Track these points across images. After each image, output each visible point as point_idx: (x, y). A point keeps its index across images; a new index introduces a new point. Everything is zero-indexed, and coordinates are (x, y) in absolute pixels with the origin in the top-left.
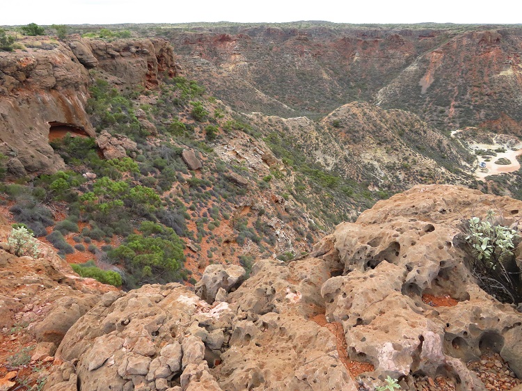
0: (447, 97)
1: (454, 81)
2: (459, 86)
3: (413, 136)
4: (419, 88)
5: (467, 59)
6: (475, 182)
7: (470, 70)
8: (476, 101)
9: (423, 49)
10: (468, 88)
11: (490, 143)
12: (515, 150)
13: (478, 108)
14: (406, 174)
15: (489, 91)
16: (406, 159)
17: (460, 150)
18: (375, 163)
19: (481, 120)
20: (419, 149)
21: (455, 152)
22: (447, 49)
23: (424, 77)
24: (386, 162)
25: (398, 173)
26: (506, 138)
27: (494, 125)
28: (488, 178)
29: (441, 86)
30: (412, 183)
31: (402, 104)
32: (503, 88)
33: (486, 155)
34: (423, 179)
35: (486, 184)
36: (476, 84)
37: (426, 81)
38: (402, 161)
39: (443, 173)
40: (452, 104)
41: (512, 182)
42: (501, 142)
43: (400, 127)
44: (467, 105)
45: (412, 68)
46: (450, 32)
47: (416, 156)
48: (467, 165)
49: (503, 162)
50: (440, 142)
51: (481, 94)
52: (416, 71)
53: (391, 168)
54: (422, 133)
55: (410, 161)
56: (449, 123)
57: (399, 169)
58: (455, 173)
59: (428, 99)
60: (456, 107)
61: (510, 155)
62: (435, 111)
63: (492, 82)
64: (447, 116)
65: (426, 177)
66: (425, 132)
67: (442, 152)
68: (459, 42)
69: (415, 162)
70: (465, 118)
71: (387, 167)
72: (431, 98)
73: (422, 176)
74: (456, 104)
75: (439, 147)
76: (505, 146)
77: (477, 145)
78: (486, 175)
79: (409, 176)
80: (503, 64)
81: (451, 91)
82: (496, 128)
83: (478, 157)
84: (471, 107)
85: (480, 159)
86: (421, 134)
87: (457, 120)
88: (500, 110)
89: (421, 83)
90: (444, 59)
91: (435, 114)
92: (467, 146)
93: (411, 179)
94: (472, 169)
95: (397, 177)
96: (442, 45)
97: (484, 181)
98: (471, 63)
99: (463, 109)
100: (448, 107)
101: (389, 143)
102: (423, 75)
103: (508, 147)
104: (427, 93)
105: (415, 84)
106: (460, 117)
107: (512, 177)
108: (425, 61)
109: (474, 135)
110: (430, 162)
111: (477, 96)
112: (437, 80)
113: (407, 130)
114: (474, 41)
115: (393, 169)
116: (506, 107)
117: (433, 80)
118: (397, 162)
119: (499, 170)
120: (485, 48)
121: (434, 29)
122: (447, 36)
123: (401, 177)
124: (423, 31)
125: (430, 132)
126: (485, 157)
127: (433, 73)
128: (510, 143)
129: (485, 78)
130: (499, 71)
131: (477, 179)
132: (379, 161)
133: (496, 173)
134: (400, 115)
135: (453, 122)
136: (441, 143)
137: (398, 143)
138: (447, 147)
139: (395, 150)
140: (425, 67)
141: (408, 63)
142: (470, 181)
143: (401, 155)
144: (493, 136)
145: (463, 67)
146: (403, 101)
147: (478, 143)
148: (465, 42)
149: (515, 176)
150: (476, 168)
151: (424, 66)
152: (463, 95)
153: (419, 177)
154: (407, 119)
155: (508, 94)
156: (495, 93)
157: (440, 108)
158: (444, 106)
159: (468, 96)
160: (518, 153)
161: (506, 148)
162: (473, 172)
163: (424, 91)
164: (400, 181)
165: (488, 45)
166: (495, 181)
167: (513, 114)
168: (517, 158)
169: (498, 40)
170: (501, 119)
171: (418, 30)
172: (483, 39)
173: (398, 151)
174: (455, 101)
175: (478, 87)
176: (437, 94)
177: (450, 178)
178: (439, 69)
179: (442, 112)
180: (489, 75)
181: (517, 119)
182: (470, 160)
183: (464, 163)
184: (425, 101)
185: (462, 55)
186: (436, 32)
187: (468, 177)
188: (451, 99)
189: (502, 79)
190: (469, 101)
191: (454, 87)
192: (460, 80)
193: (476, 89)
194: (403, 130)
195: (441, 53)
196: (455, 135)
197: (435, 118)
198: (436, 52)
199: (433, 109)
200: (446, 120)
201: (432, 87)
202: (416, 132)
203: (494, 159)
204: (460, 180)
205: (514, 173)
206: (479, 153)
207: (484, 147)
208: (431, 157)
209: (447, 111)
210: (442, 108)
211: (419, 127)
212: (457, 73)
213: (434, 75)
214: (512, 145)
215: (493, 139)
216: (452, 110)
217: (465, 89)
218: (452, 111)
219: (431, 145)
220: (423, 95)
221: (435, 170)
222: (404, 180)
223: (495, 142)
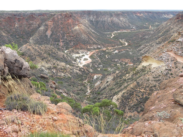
0: (58, 38)
1: (59, 32)
2: (62, 34)
3: (53, 55)
4: (47, 36)
5: (62, 24)
6: (80, 68)
7: (64, 27)
8: (69, 39)
9: (44, 20)
10: (65, 35)
11: (79, 53)
12: (87, 55)
13: (70, 41)
14: (56, 70)
15: (72, 35)
16: (54, 64)
17: (71, 58)
18: (43, 68)
19: (72, 46)
20: (57, 59)
21: (69, 59)
22: (53, 20)
23: (47, 32)
24: (47, 67)
25: (53, 70)
26: (83, 51)
27: (77, 47)
29: (55, 34)
30: (59, 73)
32: (77, 33)
34: (62, 71)
35: (84, 68)
36: (67, 32)
37: (49, 33)
38: (53, 65)
39: (69, 67)
40: (61, 41)
41: (91, 66)
42: (82, 52)
43: (48, 52)
44: (66, 41)
45: (42, 28)
46: (52, 13)
47: (58, 62)
48: (75, 63)
49: (85, 59)
50: (63, 55)
51: (70, 36)
52: (44, 29)
53: (49, 69)
54: (56, 53)
55: (56, 65)
56: (62, 48)
57: (53, 68)
58: (73, 66)
59: (51, 40)
60: (62, 42)
61: (87, 57)
62: (55, 44)
63: (72, 31)
64: (60, 46)
65: (63, 70)
67: (65, 59)
68: (57, 17)
69: (58, 65)
70: (67, 46)
71: (48, 69)
72: (52, 39)
73: (62, 69)
74: (62, 41)
75: (64, 58)
76: (84, 54)
77: (75, 55)
78: (82, 65)
79: (57, 71)
80: (75, 25)
81: (59, 36)
82: (78, 48)
83: (77, 59)
84: (68, 41)
85: (78, 60)
86: (56, 54)
87: (64, 47)
88: (78, 41)
89: (47, 34)
90: (53, 24)
91: (55, 45)
92: (72, 56)
93: (58, 72)
94: (77, 64)
95: (53, 72)
96: (51, 19)
97: (83, 67)
98: (63, 25)
99: (65, 42)
100: (59, 42)
101: (46, 59)
102: (47, 31)
103: (85, 54)
104: (50, 38)
105: (44, 35)
106: (65, 46)
107: (90, 64)
108: (46, 25)
109: (73, 51)
110: (63, 64)
111: (69, 37)
112: (53, 32)
113: (50, 52)
114: (63, 16)
115: (51, 69)
116: (79, 40)
117: (51, 32)
118: (51, 66)
119: (86, 62)
120: (67, 19)
121: (43, 12)
122: (51, 15)
123: (54, 71)
124: (39, 13)
125: (59, 52)
126: (79, 59)
127: (51, 29)
128: (85, 52)
129: (70, 30)
130: (74, 27)
131: (80, 67)
132: (44, 67)
133: (85, 64)
134: (46, 47)
135: (63, 48)
136: (64, 56)
137: (50, 58)
138: (66, 57)
139: (49, 61)
140: (47, 27)
141: (39, 26)
142: (78, 68)
143: (52, 63)
144: (79, 51)
145: (61, 27)
147: (75, 54)
148: (59, 17)
149: (91, 64)
150: (78, 63)
151: (46, 27)
152: (64, 37)
153: (61, 70)
154: (49, 48)
155: (79, 35)
156: (75, 35)
157: (57, 43)
158: (58, 42)
159: (66, 37)
161: (84, 55)
162: (78, 65)
163: (49, 37)
164: (54, 73)
165: (68, 18)
166: (86, 67)
167: (82, 42)
168: (89, 57)
169: (71, 16)
170: (79, 44)
171: (37, 13)
172: (66, 16)
173: (50, 61)
174: (62, 40)
175: (68, 34)
176: (54, 38)
177: (72, 68)
178: (52, 28)
179: (58, 44)
180: (71, 29)
181: (84, 44)
182: (75, 60)
183: (74, 62)
184: (50, 41)
185: (60, 22)
186: (44, 13)
187: (77, 67)
188: (60, 39)
189: (75, 30)
190: (66, 39)
191: (60, 34)
192: (61, 31)
193: (68, 35)
194: (49, 53)
195: (52, 22)
196: (66, 52)
197: (56, 47)
198: (50, 21)
199: (54, 43)
200: (60, 47)
201: (52, 35)
202: (54, 53)
203: (82, 59)
204: (75, 68)
205: (91, 63)
206: (77, 57)
207: (77, 55)
208: (63, 62)
209: (59, 44)
210: (58, 43)
211: (54, 51)
212: (59, 29)
213: (51, 30)
214: (86, 53)
215: (80, 52)
216: (61, 43)
217: (64, 35)
218: (61, 44)
219: (61, 57)
220: (49, 39)
221: (65, 66)
222: (56, 72)
223: (80, 53)
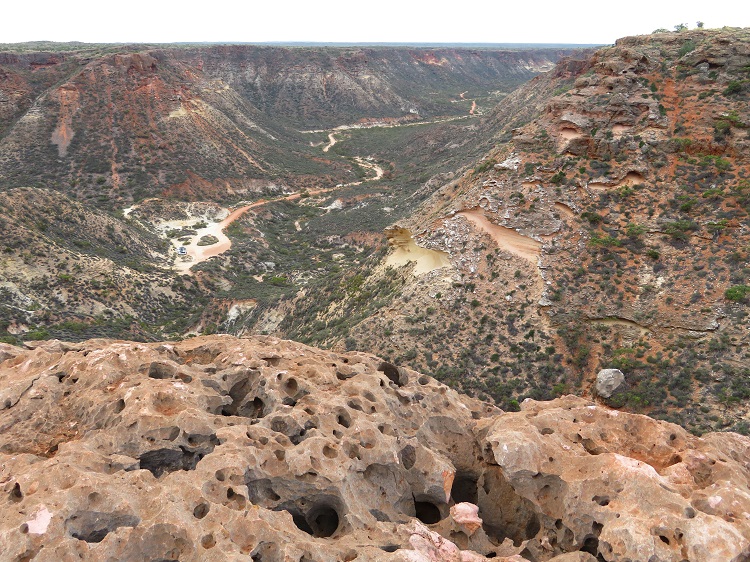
0: (102, 158)
1: (107, 131)
2: (117, 139)
3: (64, 227)
4: (54, 148)
5: (116, 97)
6: (178, 279)
7: (126, 113)
8: (148, 159)
9: (41, 85)
10: (132, 142)
11: (184, 217)
12: (218, 221)
13: (153, 168)
14: (70, 291)
15: (162, 143)
16: (62, 267)
17: (145, 236)
18: (10, 285)
19: (162, 186)
20: (80, 246)
21: (137, 241)
22: (82, 83)
23: (56, 130)
24: (29, 279)
25: (55, 292)
26: (202, 207)
27: (182, 190)
28: (194, 269)
29: (88, 142)
30: (84, 303)
31: (31, 177)
32: (180, 135)
33: (183, 235)
34: (99, 292)
35: (193, 277)
36: (139, 133)
37: (63, 136)
38: (56, 270)
39: (128, 276)
40: (113, 167)
41: (227, 267)
42: (197, 213)
43: (38, 215)
44: (136, 167)
45: (33, 116)
46: (79, 56)
47: (78, 259)
48: (161, 256)
49: (207, 241)
50: (110, 229)
51: (152, 148)
52: (40, 121)
53: (40, 287)
54: (78, 220)
55: (71, 270)
56: (117, 197)
57: (55, 285)
58: (147, 272)
59: (73, 164)
60: (120, 172)
61: (214, 229)
62: (90, 182)
63: (161, 128)
64: (111, 187)
65: (104, 288)
66: (82, 218)
67: (117, 244)
68: (98, 71)
69: (79, 269)
70: (139, 186)
71: (34, 287)
72: (77, 162)
73: (97, 288)
74: (119, 166)
75: (112, 237)
76: (204, 218)
77: (167, 224)
78: (190, 265)
79: (76, 293)
80: (170, 103)
81: (106, 148)
82: (186, 194)
83: (172, 240)
84: (143, 169)
85: (177, 243)
86: (76, 222)
87: (127, 191)
88: (184, 168)
89: (54, 141)
90: (82, 98)
91: (91, 186)
92: (152, 228)
93: (80, 298)
94: (169, 261)
95: (55, 300)
96: (73, 77)
97: (190, 274)
98: (124, 102)
99: (132, 174)
100: (108, 173)
101: (26, 246)
102: (55, 126)
103: (209, 219)
104: (69, 155)
105: (44, 143)
106: (131, 186)
107: (225, 260)
108: (50, 104)
109: (158, 210)
110: (104, 264)
111: (146, 152)
112: (79, 132)
113: (50, 219)
114: (119, 68)
115: (46, 288)
116: (191, 162)
117: (73, 134)
118: (48, 274)
119: (205, 253)
120: (139, 80)
121: (53, 52)
122: (76, 62)
123: (63, 297)
124: (35, 55)
125: (90, 217)
126: (182, 240)
127: (70, 121)
128: (210, 212)
129: (151, 124)
130: (167, 112)
131: (180, 274)
132: (15, 280)
133: (203, 258)
134: (31, 196)
135: (122, 195)
136: (113, 230)
137: (42, 244)
138: (122, 235)
139: (40, 255)
140: (54, 114)
141: (23, 108)
142: (171, 280)
143: (51, 262)
144: (184, 207)
145: (115, 110)
146: (31, 173)
147: (167, 220)
148: (107, 70)
149: (228, 258)
150: (174, 258)
151: (51, 112)
152: (126, 152)
153: (93, 291)
154: (47, 201)
155: (188, 143)
156: (171, 144)
157: (96, 176)
158: (102, 172)
159: (133, 153)
160: (223, 225)
161: (206, 221)
162: (171, 264)
163: (62, 152)
164: (63, 305)
165: (142, 74)
166: (205, 271)
167: (203, 171)
168: (224, 231)
169: (153, 66)
170: (188, 180)
171: (25, 53)
172: (133, 66)
173: (45, 256)
174: (117, 162)
175: (143, 137)
176: (85, 155)
177: (141, 281)
178: (78, 114)
179: (101, 182)
180: (155, 119)
181: (210, 177)
182: (162, 247)
183: (155, 254)
184: (69, 169)
185: (109, 91)
186: (56, 56)
187: (166, 274)
188: (109, 160)
189: (174, 123)
190: (137, 161)
191: (109, 141)
192: (116, 129)
193: (142, 142)
194: (45, 221)
195: (74, 89)
196: (130, 214)
197: (94, 193)
198: (66, 88)
199: (87, 178)
200: (111, 193)
201: (74, 145)
202: (68, 219)
203: (195, 239)
204: (157, 280)
205: (226, 254)
206: (173, 234)
207: (176, 225)
208: (102, 255)
209: (108, 179)
210: (100, 175)
211: (70, 211)
212: (107, 119)
213: (73, 125)
214: (212, 215)
215: (186, 211)
216: (115, 176)
217: (127, 143)
218: (116, 179)
219: (97, 236)
220: (63, 159)
221: (114, 274)
222: (69, 302)
223: (189, 214)
